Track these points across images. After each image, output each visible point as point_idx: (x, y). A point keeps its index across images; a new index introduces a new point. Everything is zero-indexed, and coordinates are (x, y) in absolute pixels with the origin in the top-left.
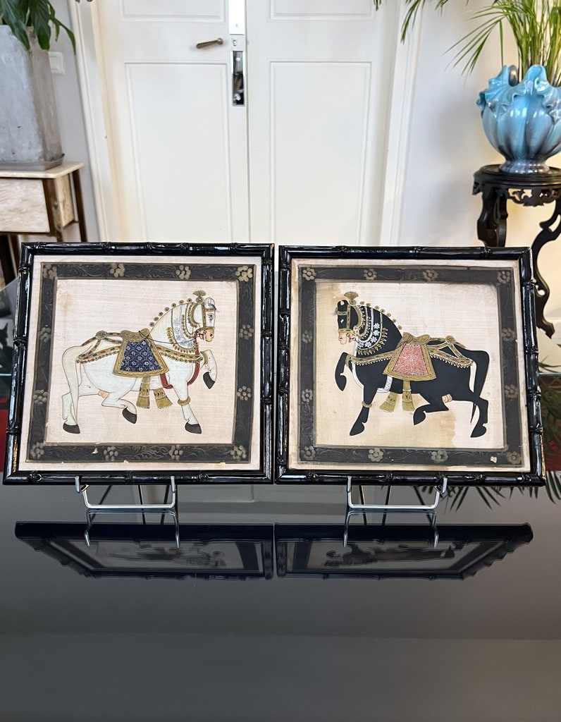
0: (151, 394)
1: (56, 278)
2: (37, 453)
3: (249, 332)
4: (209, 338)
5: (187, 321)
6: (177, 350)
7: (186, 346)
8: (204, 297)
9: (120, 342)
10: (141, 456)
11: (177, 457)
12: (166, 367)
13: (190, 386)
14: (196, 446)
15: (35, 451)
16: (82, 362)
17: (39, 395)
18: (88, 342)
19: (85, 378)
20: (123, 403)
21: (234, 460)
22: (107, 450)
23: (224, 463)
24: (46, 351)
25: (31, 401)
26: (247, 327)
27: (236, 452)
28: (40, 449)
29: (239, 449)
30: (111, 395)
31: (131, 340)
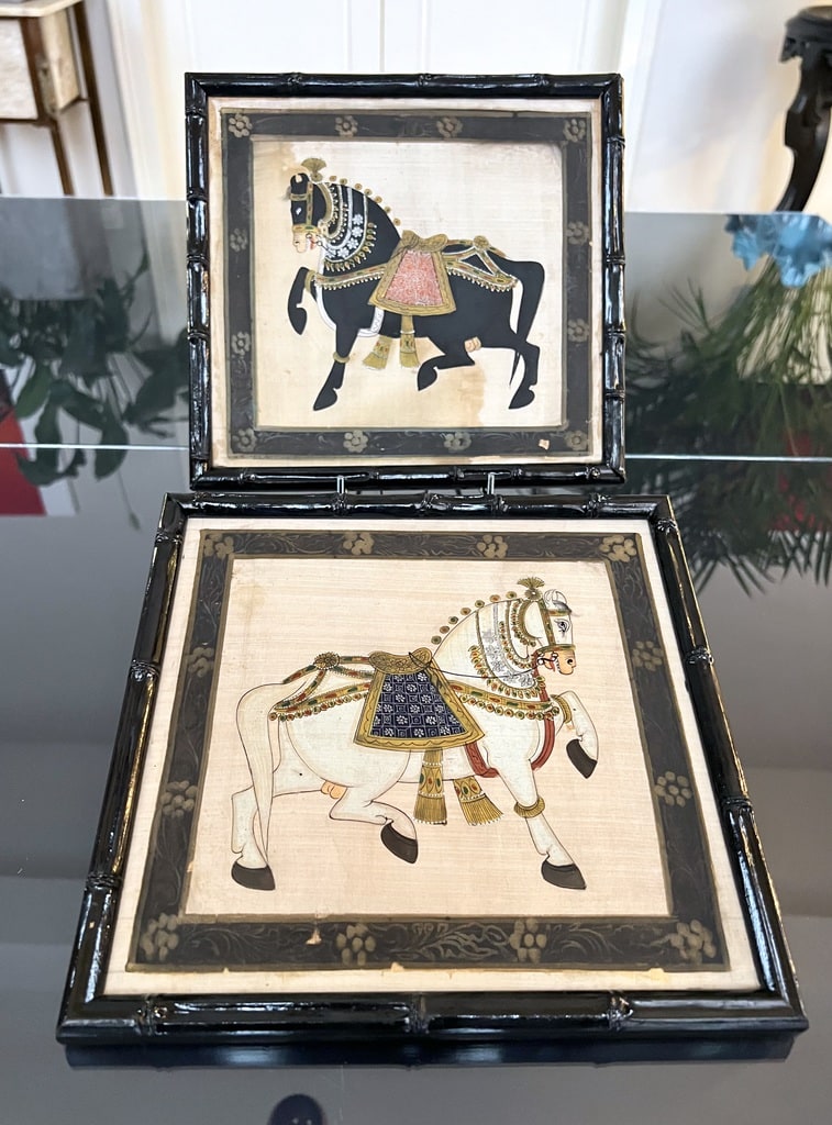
1: (232, 556)
2: (160, 942)
3: (652, 655)
4: (566, 667)
5: (512, 633)
6: (497, 692)
7: (517, 684)
8: (542, 589)
9: (367, 675)
10: (435, 951)
11: (534, 953)
12: (476, 727)
13: (539, 772)
14: (578, 923)
15: (154, 938)
16: (282, 718)
17: (175, 793)
18: (297, 675)
19: (289, 753)
20: (383, 811)
21: (684, 961)
22: (345, 934)
23: (660, 970)
24: (200, 696)
25: (154, 809)
26: (645, 645)
27: (685, 939)
28: (169, 932)
29: (692, 932)
30: (353, 793)
31: (393, 670)
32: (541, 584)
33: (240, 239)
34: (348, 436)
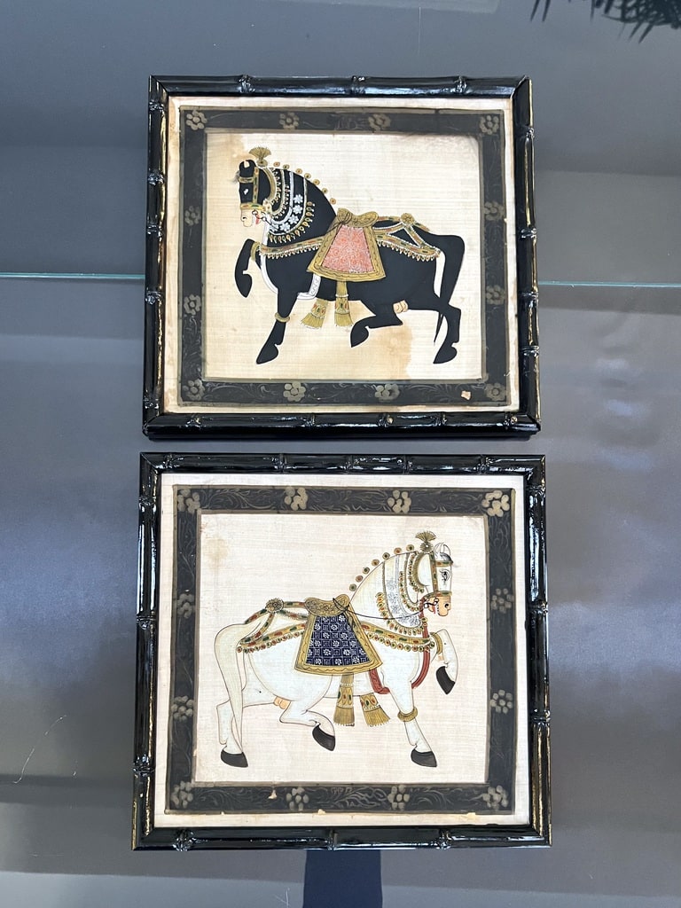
0: (356, 702)
1: (199, 511)
2: (183, 798)
3: (506, 600)
4: (443, 610)
5: (408, 581)
6: (393, 630)
7: (407, 624)
8: (432, 542)
9: (304, 617)
10: (344, 803)
11: (401, 805)
12: (377, 657)
13: (416, 689)
14: (429, 787)
15: (178, 795)
16: (246, 651)
17: (180, 704)
18: (254, 617)
19: (252, 677)
20: (313, 717)
21: (489, 809)
22: (291, 793)
23: (474, 814)
24: (188, 633)
25: (168, 715)
26: (502, 593)
27: (492, 796)
28: (187, 792)
29: (496, 792)
30: (294, 704)
31: (321, 613)
32: (433, 538)
33: (193, 215)
34: (287, 386)
